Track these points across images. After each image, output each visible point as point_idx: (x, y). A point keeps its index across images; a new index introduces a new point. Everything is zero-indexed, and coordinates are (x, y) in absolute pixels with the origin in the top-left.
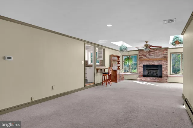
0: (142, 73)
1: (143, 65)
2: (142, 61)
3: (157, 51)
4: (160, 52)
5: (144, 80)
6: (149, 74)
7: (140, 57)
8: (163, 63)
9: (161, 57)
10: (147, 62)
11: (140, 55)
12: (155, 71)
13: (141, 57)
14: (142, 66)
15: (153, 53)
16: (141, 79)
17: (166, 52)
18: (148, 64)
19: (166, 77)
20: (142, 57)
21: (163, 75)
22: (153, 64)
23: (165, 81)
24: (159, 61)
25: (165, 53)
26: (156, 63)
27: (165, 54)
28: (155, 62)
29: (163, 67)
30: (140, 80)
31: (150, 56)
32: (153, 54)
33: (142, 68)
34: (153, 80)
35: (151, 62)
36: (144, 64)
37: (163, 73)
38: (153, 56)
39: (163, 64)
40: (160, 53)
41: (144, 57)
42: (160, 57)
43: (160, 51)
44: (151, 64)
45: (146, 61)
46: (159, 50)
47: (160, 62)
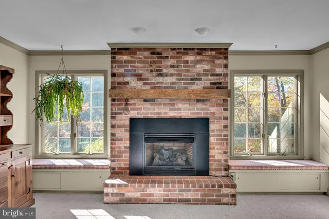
0: (126, 156)
1: (132, 120)
2: (127, 100)
3: (190, 58)
4: (198, 62)
5: (138, 195)
6: (156, 160)
7: (117, 79)
8: (212, 110)
9: (205, 82)
10: (148, 105)
11: (115, 71)
12: (176, 146)
13: (121, 79)
14: (128, 123)
15: (172, 66)
16: (123, 190)
17: (223, 62)
18: (150, 116)
19: (224, 173)
20: (127, 79)
21: (213, 165)
22: (172, 114)
23: (227, 195)
24: (198, 101)
25: (220, 66)
26: (185, 111)
27: (219, 70)
28: (180, 106)
29: (212, 127)
30: (117, 199)
31: (160, 79)
32: (172, 71)
33: (128, 134)
34: (176, 194)
35: (165, 105)
36: (134, 114)
37: (212, 152)
38: (174, 79)
39: (213, 114)
40: (200, 68)
41: (134, 83)
42: (198, 86)
43: (198, 58)
44: (163, 116)
45: (145, 101)
46: (199, 54)
47: (200, 105)
